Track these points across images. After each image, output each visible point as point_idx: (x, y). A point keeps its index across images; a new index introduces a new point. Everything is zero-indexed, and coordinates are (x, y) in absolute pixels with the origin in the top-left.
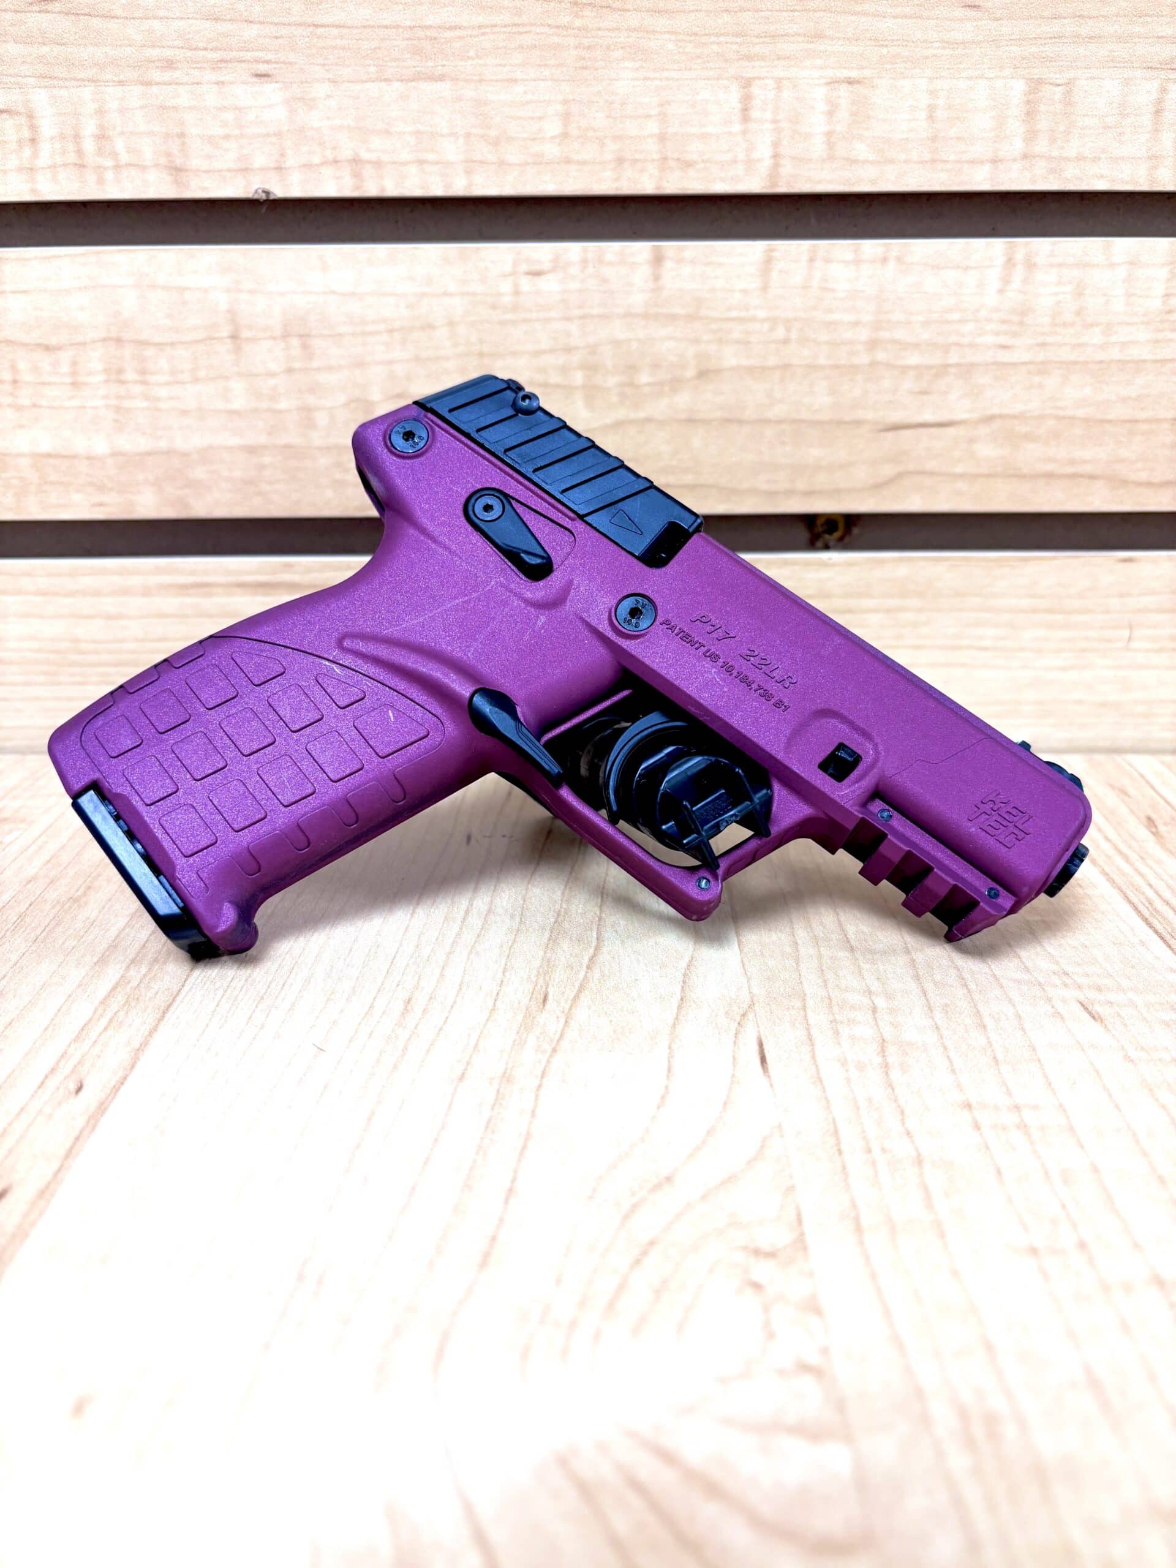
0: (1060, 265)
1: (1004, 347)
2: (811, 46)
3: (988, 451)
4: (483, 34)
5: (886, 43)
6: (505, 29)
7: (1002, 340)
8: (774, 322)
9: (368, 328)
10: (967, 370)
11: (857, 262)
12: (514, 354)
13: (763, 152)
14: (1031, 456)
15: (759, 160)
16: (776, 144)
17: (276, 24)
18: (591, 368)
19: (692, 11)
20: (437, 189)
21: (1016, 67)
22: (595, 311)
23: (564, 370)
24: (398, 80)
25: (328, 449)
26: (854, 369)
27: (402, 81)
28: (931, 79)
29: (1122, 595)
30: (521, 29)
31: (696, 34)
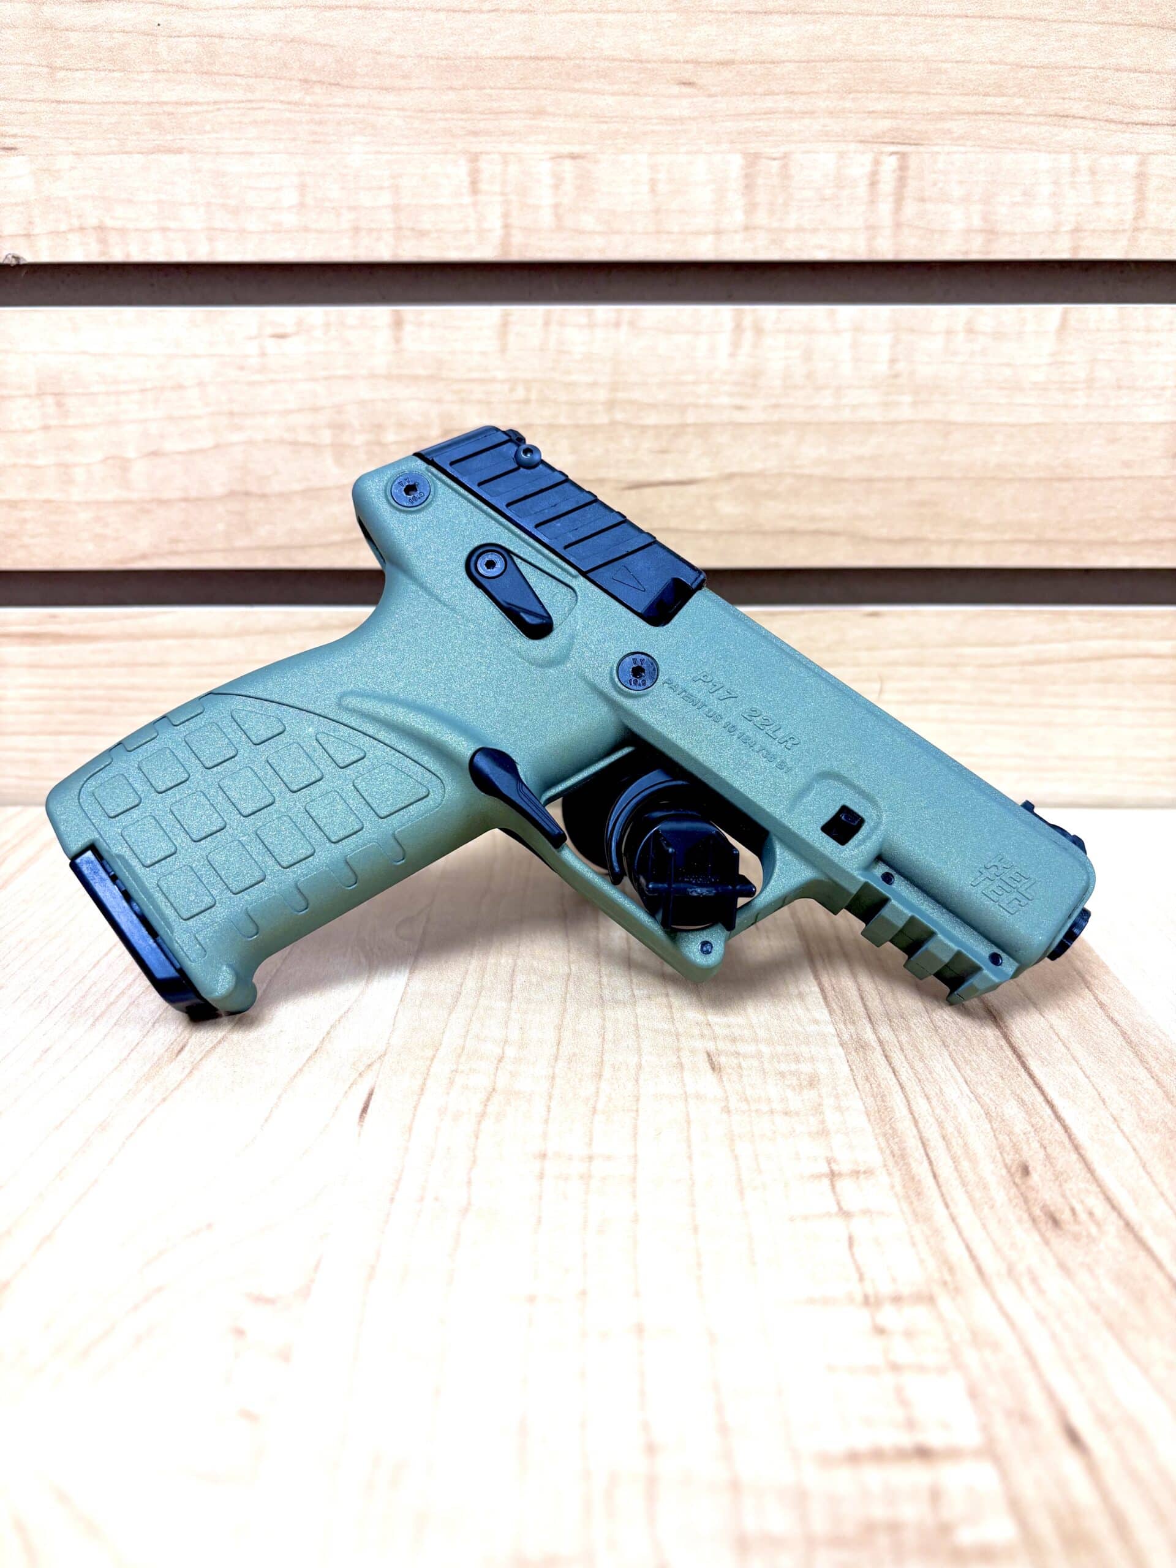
0: (789, 331)
1: (740, 408)
2: (533, 122)
3: (728, 508)
4: (219, 109)
5: (606, 119)
6: (239, 105)
7: (738, 401)
8: (513, 383)
9: (123, 388)
10: (705, 430)
11: (591, 326)
12: (265, 413)
13: (494, 222)
14: (771, 512)
15: (489, 231)
16: (506, 215)
17: (21, 101)
18: (338, 427)
19: (419, 88)
20: (180, 255)
21: (732, 142)
22: (341, 372)
23: (312, 429)
24: (139, 153)
25: (87, 504)
26: (595, 429)
27: (142, 153)
28: (651, 154)
29: (870, 649)
30: (254, 105)
31: (422, 111)
